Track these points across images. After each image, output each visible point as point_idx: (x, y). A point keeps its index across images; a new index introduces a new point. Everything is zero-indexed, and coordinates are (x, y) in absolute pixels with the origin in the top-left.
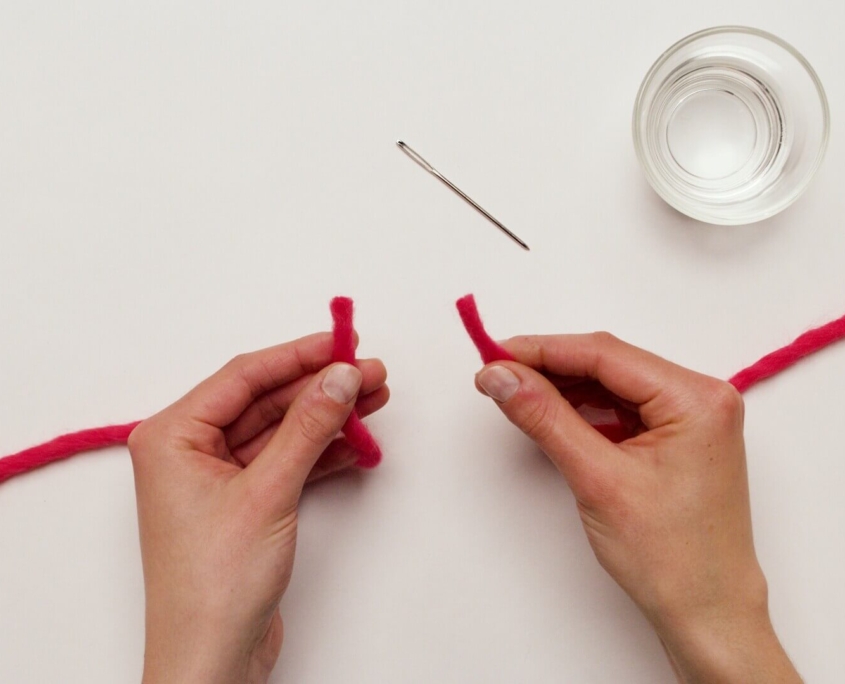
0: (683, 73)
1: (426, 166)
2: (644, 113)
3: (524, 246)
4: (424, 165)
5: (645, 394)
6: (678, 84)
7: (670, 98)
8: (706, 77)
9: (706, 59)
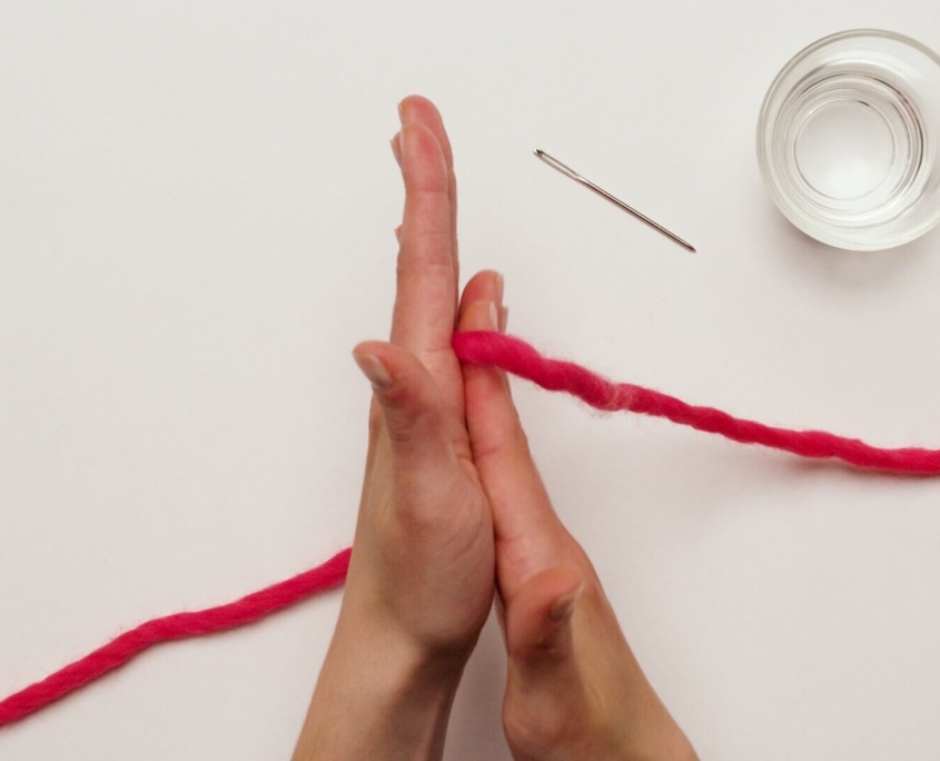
0: (813, 82)
1: (570, 173)
2: (770, 126)
3: (691, 249)
4: (568, 173)
6: (807, 94)
7: (799, 109)
8: (837, 87)
9: (838, 66)
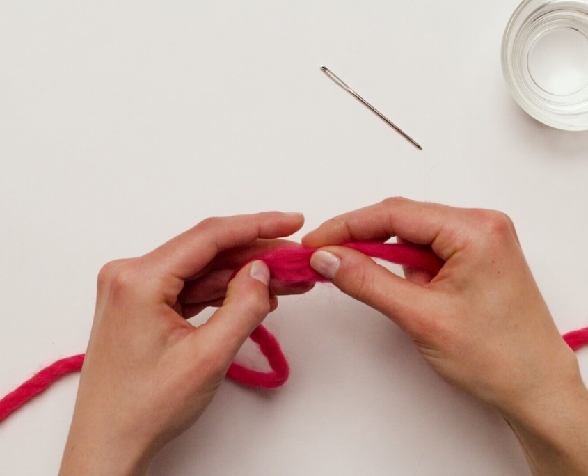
0: (540, 14)
3: (419, 147)
4: (342, 85)
5: (431, 234)
6: (536, 23)
7: (530, 33)
8: (557, 17)
9: (557, 4)
